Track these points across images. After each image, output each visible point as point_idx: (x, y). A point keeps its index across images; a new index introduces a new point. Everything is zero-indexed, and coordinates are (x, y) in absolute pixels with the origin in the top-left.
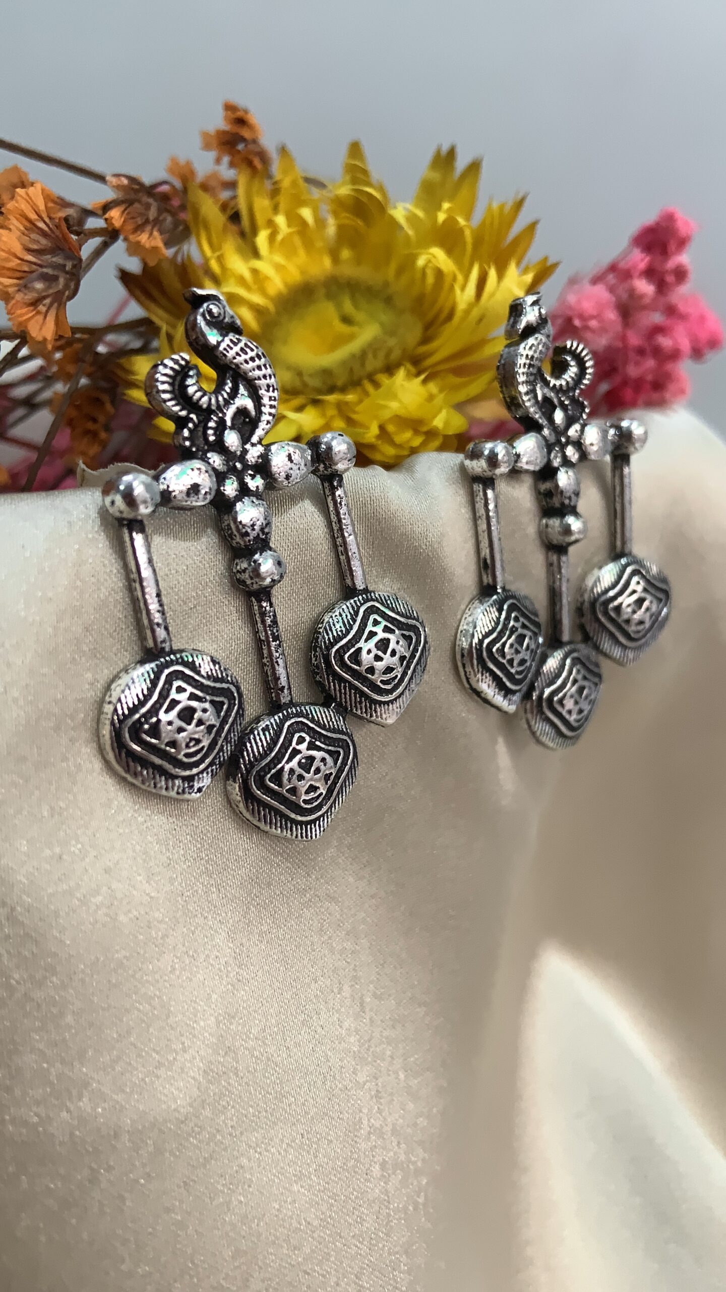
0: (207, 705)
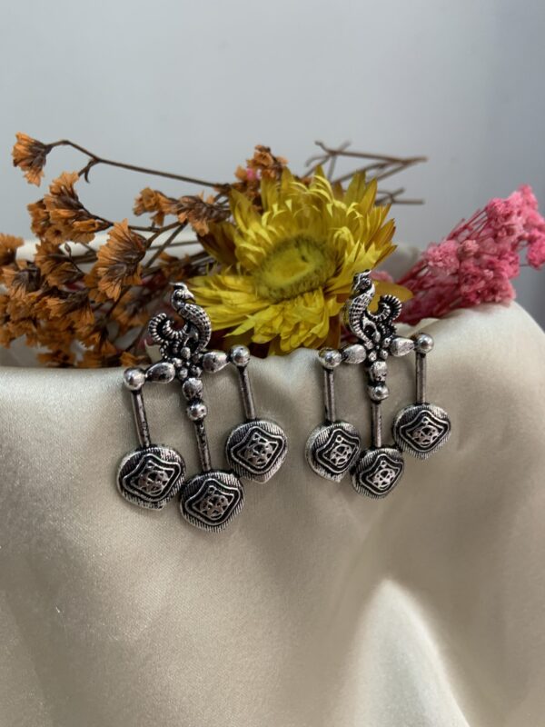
0: (163, 472)
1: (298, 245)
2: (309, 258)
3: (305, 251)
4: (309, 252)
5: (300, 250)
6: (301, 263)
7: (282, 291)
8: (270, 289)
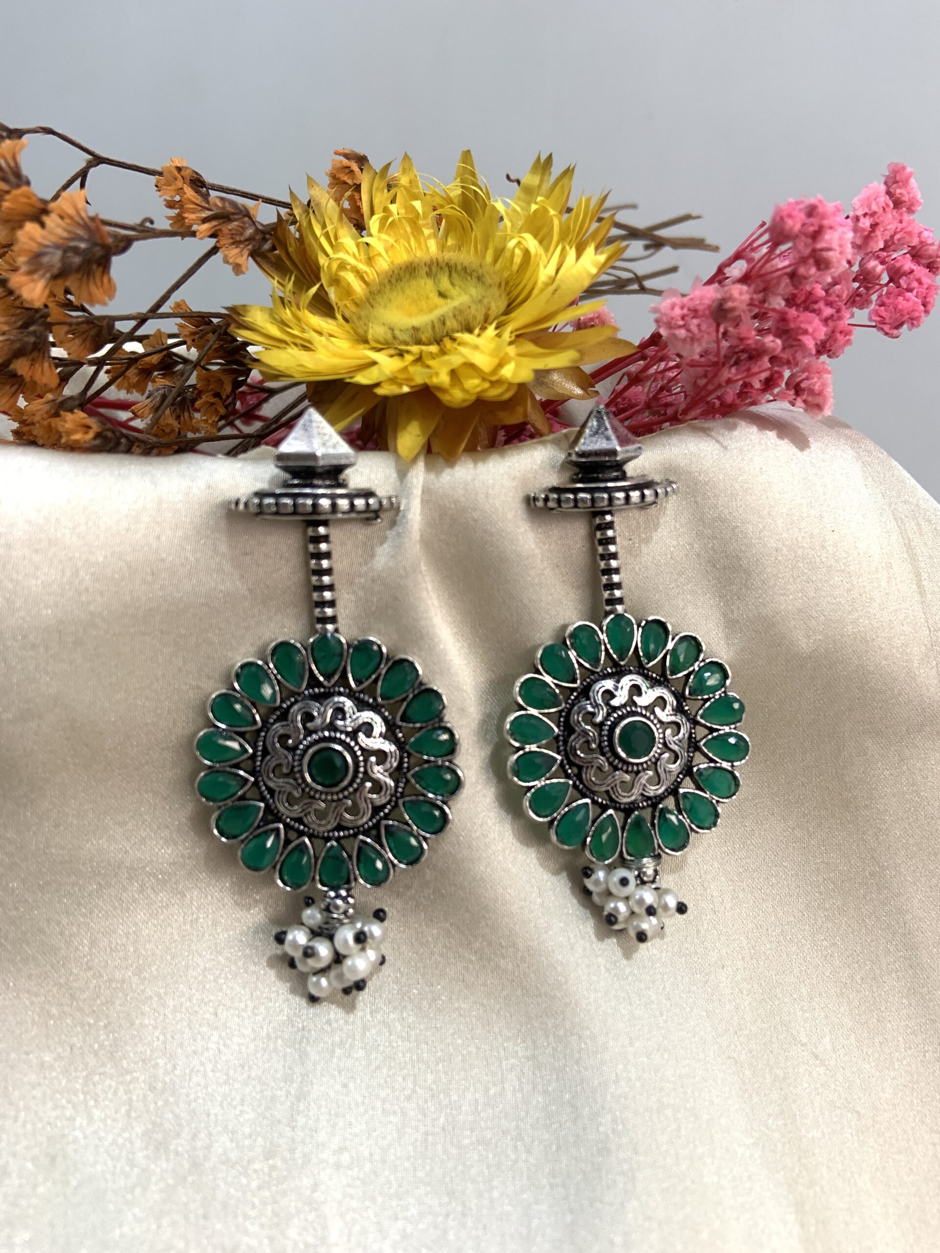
1: (429, 274)
2: (454, 292)
3: (445, 283)
4: (453, 284)
5: (436, 282)
6: (440, 301)
7: (415, 329)
8: (392, 329)
